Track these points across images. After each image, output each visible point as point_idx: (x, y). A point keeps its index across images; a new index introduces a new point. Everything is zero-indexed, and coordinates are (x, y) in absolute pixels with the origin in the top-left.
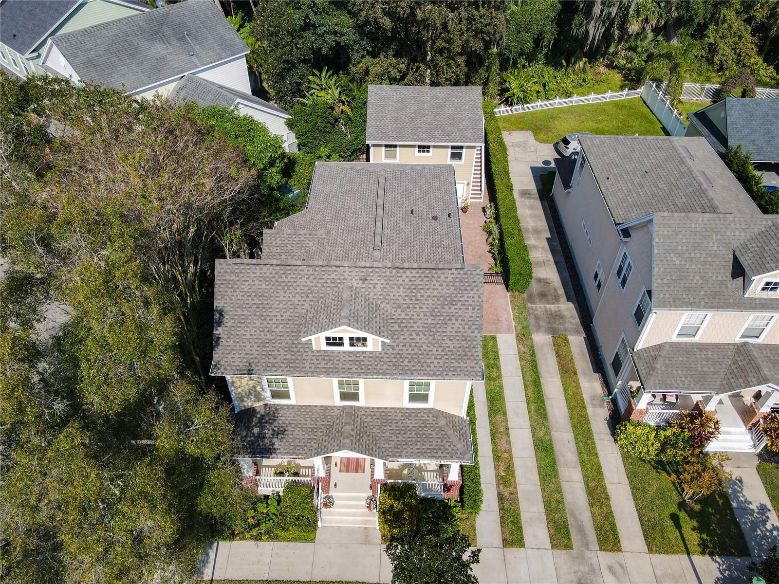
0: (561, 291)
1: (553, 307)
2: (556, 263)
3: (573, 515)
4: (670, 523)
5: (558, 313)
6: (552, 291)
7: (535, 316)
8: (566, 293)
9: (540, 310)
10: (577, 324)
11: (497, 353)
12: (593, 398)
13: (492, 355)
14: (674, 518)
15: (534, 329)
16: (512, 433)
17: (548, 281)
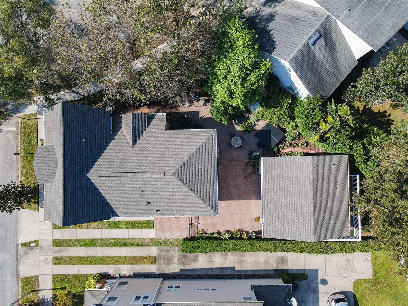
0: (188, 267)
1: (176, 260)
2: (212, 269)
3: (66, 249)
4: (63, 286)
5: (172, 263)
6: (188, 262)
7: (169, 250)
8: (187, 270)
9: (173, 253)
10: (164, 270)
11: (142, 228)
12: (119, 269)
13: (140, 226)
14: (64, 288)
15: (160, 248)
16: (99, 230)
17: (196, 261)
